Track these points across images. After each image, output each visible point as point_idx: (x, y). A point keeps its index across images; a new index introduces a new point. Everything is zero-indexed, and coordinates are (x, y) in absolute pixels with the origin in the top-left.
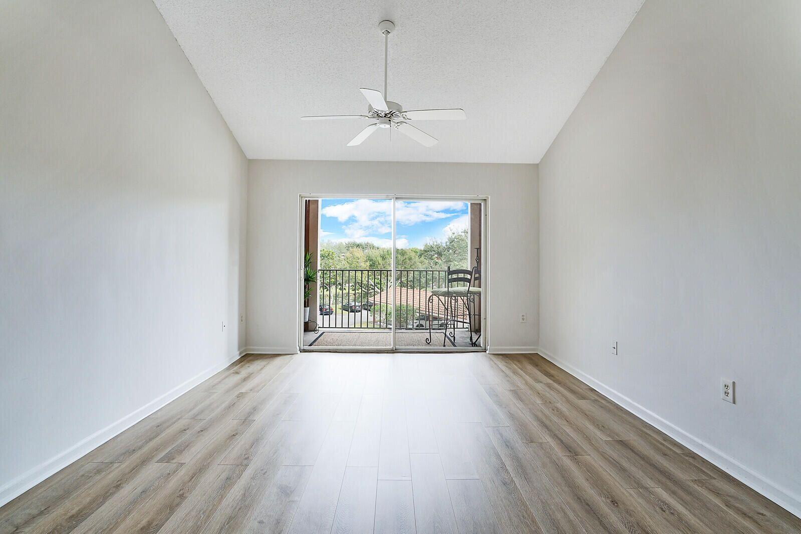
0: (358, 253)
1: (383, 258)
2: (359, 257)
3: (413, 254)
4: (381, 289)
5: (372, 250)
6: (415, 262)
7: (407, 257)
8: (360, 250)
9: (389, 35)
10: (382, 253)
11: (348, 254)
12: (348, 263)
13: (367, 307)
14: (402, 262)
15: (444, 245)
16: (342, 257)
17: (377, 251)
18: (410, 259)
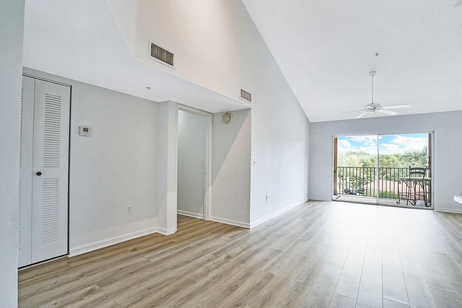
0: (355, 158)
1: (372, 161)
2: (356, 161)
3: (396, 159)
4: (371, 181)
5: (364, 156)
6: (397, 163)
7: (391, 160)
8: (356, 156)
9: (373, 76)
10: (371, 158)
11: (348, 159)
12: (348, 164)
13: (361, 192)
14: (387, 163)
15: (421, 152)
16: (344, 160)
17: (368, 156)
18: (393, 161)
